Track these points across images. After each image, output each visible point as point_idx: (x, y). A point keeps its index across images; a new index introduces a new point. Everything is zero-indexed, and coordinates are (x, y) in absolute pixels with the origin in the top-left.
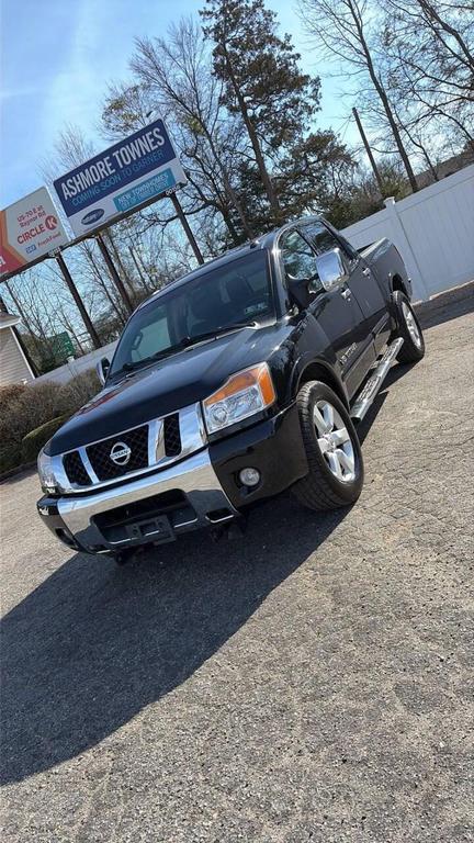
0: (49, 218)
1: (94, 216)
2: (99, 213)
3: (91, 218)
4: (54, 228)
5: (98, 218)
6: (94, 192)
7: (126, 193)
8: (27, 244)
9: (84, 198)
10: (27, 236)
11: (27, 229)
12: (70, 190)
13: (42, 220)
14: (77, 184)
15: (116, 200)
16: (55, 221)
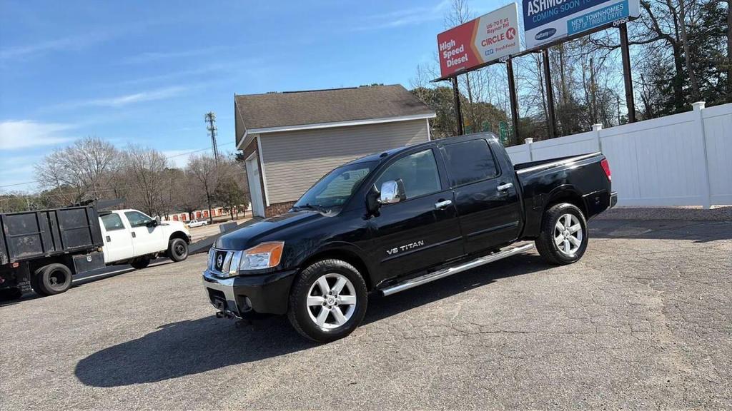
0: (510, 29)
1: (547, 34)
2: (551, 31)
3: (544, 35)
4: (512, 38)
5: (549, 36)
6: (553, 13)
7: (580, 17)
8: (489, 47)
9: (543, 16)
10: (490, 41)
11: (491, 36)
12: (534, 8)
13: (504, 30)
14: (541, 4)
15: (569, 22)
16: (514, 33)
